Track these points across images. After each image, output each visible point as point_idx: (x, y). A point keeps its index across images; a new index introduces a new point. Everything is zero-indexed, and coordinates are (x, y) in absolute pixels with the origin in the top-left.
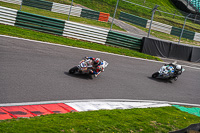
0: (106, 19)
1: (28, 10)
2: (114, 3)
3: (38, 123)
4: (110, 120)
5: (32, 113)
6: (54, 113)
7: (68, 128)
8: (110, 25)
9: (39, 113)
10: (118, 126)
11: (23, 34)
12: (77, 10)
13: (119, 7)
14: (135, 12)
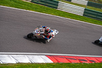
1: (90, 8)
3: (93, 66)
5: (90, 61)
9: (94, 61)
11: (86, 20)
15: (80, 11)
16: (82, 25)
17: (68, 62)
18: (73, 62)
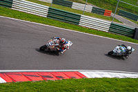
0: (109, 14)
1: (56, 7)
2: (115, 3)
3: (61, 84)
4: (110, 85)
5: (56, 77)
6: (71, 78)
7: (81, 89)
8: (112, 18)
9: (61, 77)
10: (115, 90)
11: (52, 23)
12: (89, 7)
13: (119, 6)
14: (130, 10)
15: (43, 11)
16: (46, 30)
17: (27, 80)
18: (34, 80)
